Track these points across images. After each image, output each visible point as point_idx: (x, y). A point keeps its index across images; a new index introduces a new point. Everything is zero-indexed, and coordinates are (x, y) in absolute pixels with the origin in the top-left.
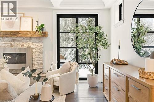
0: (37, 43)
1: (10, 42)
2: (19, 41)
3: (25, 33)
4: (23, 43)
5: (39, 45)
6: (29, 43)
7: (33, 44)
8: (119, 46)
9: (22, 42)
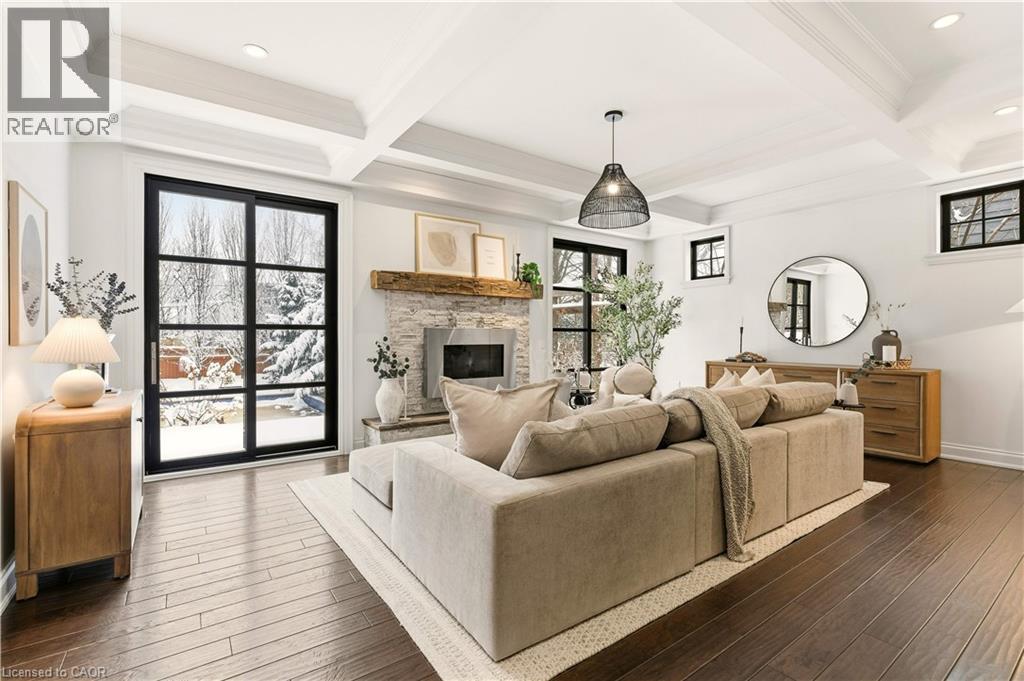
0: (515, 315)
1: (447, 312)
2: (473, 309)
3: (493, 284)
4: (484, 316)
5: (520, 320)
6: (498, 316)
7: (508, 317)
8: (742, 329)
9: (481, 312)
